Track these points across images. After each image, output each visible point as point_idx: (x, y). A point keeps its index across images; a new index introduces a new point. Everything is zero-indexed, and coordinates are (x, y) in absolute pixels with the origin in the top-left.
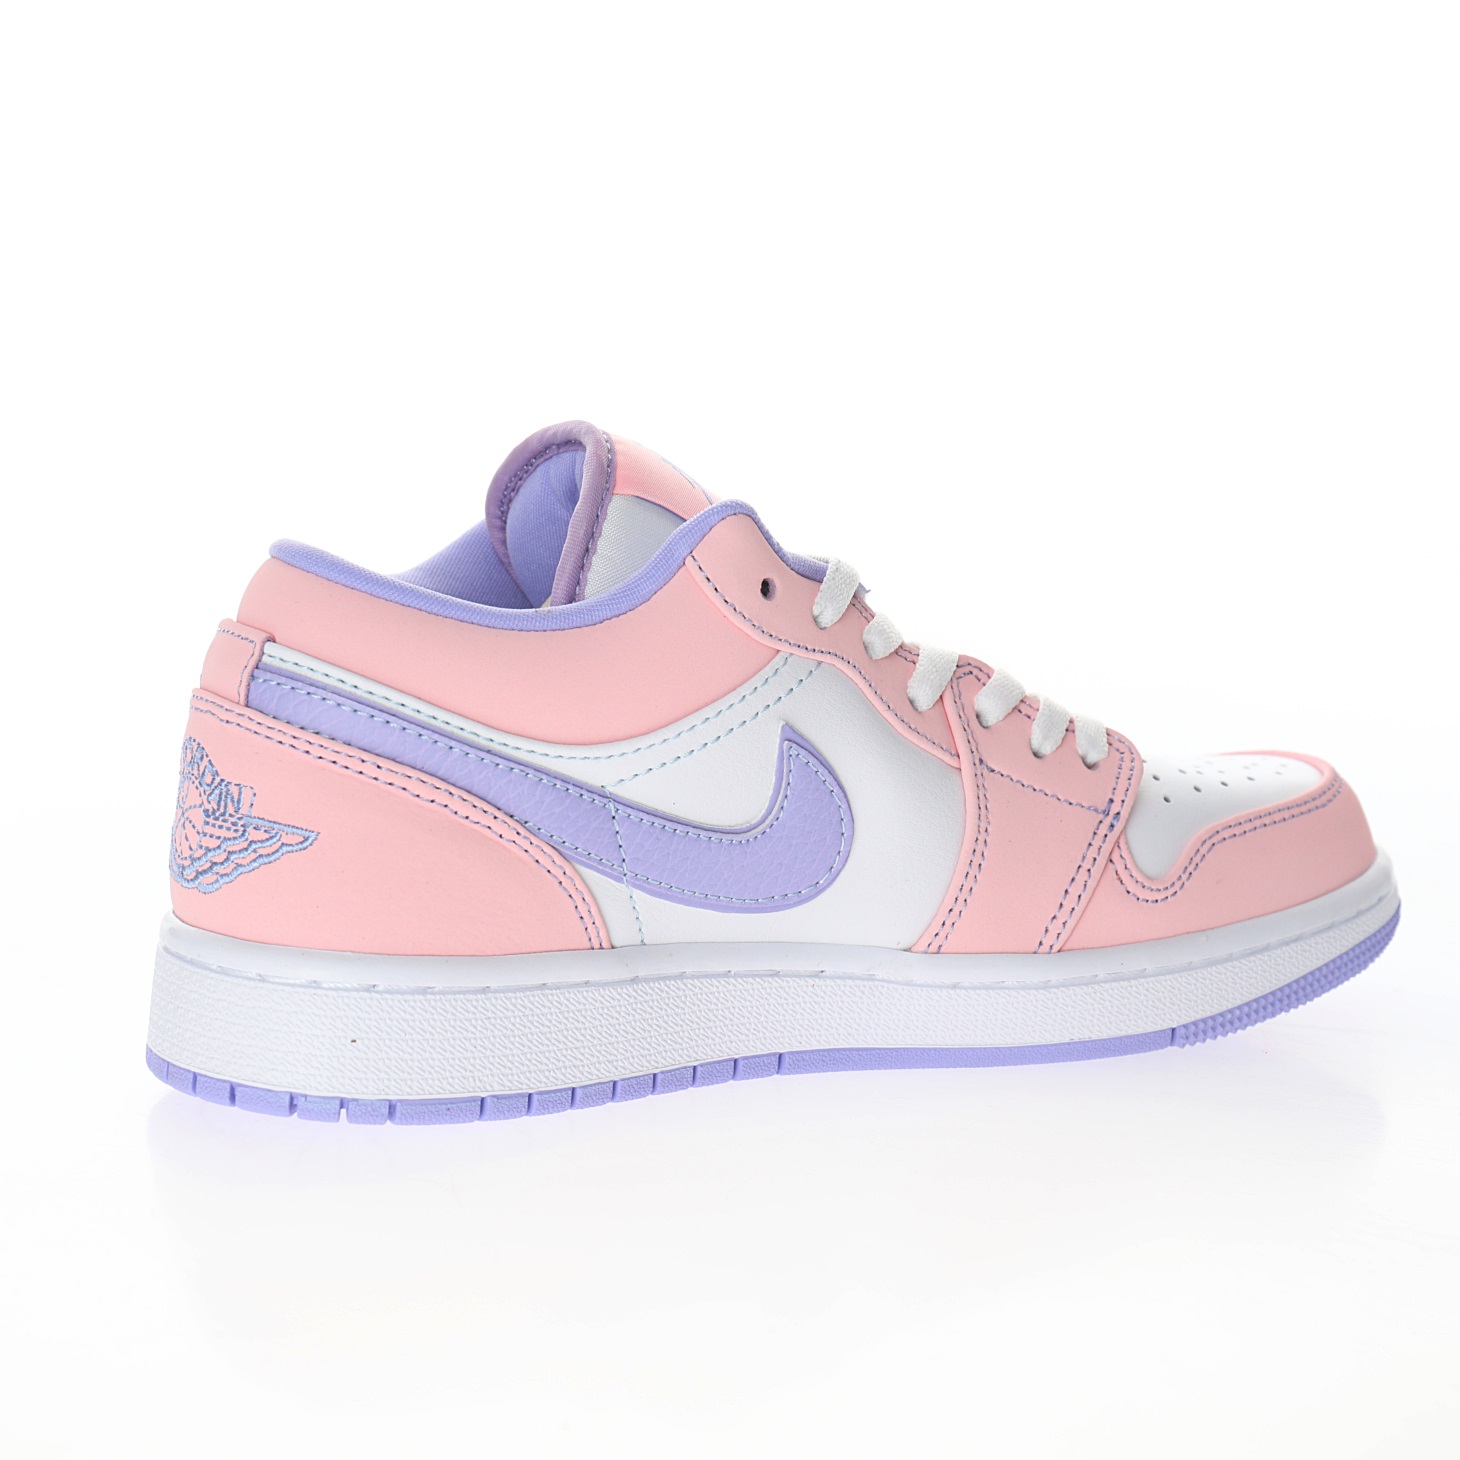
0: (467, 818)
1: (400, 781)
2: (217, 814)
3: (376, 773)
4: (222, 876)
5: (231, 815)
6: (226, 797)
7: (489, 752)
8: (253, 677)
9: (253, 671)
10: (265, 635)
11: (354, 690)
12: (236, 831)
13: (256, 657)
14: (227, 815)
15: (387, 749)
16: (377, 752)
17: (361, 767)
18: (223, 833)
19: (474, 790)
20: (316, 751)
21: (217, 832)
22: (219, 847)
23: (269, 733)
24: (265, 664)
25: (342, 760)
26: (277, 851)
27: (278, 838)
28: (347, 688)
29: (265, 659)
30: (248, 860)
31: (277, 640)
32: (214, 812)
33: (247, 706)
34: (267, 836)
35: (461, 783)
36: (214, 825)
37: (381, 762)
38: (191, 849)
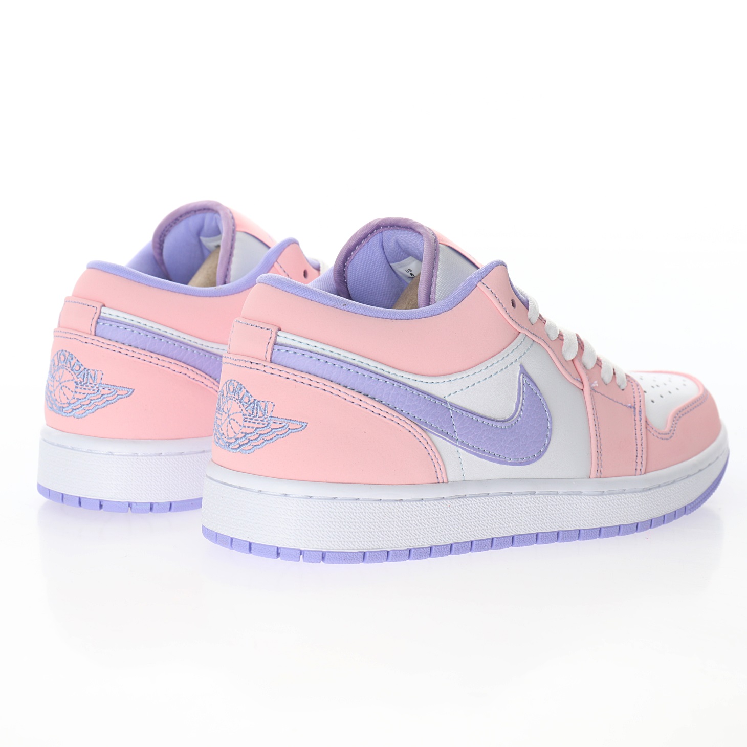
0: (194, 379)
1: (167, 365)
2: (83, 384)
3: (157, 362)
4: (88, 410)
5: (90, 384)
6: (87, 376)
7: (202, 350)
8: (97, 323)
9: (97, 320)
10: (101, 304)
11: (145, 326)
12: (94, 390)
13: (98, 314)
14: (88, 383)
15: (161, 352)
16: (157, 352)
17: (151, 360)
18: (87, 391)
19: (197, 367)
20: (130, 353)
21: (83, 391)
22: (85, 398)
23: (108, 347)
24: (103, 317)
25: (142, 357)
26: (115, 398)
27: (115, 392)
28: (141, 325)
29: (102, 314)
30: (102, 402)
31: (106, 305)
32: (81, 383)
33: (95, 335)
34: (110, 392)
35: (191, 364)
36: (81, 388)
37: (160, 357)
38: (68, 399)
